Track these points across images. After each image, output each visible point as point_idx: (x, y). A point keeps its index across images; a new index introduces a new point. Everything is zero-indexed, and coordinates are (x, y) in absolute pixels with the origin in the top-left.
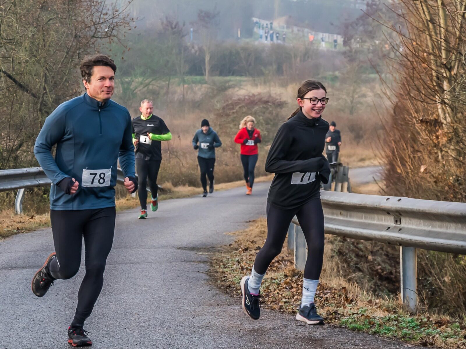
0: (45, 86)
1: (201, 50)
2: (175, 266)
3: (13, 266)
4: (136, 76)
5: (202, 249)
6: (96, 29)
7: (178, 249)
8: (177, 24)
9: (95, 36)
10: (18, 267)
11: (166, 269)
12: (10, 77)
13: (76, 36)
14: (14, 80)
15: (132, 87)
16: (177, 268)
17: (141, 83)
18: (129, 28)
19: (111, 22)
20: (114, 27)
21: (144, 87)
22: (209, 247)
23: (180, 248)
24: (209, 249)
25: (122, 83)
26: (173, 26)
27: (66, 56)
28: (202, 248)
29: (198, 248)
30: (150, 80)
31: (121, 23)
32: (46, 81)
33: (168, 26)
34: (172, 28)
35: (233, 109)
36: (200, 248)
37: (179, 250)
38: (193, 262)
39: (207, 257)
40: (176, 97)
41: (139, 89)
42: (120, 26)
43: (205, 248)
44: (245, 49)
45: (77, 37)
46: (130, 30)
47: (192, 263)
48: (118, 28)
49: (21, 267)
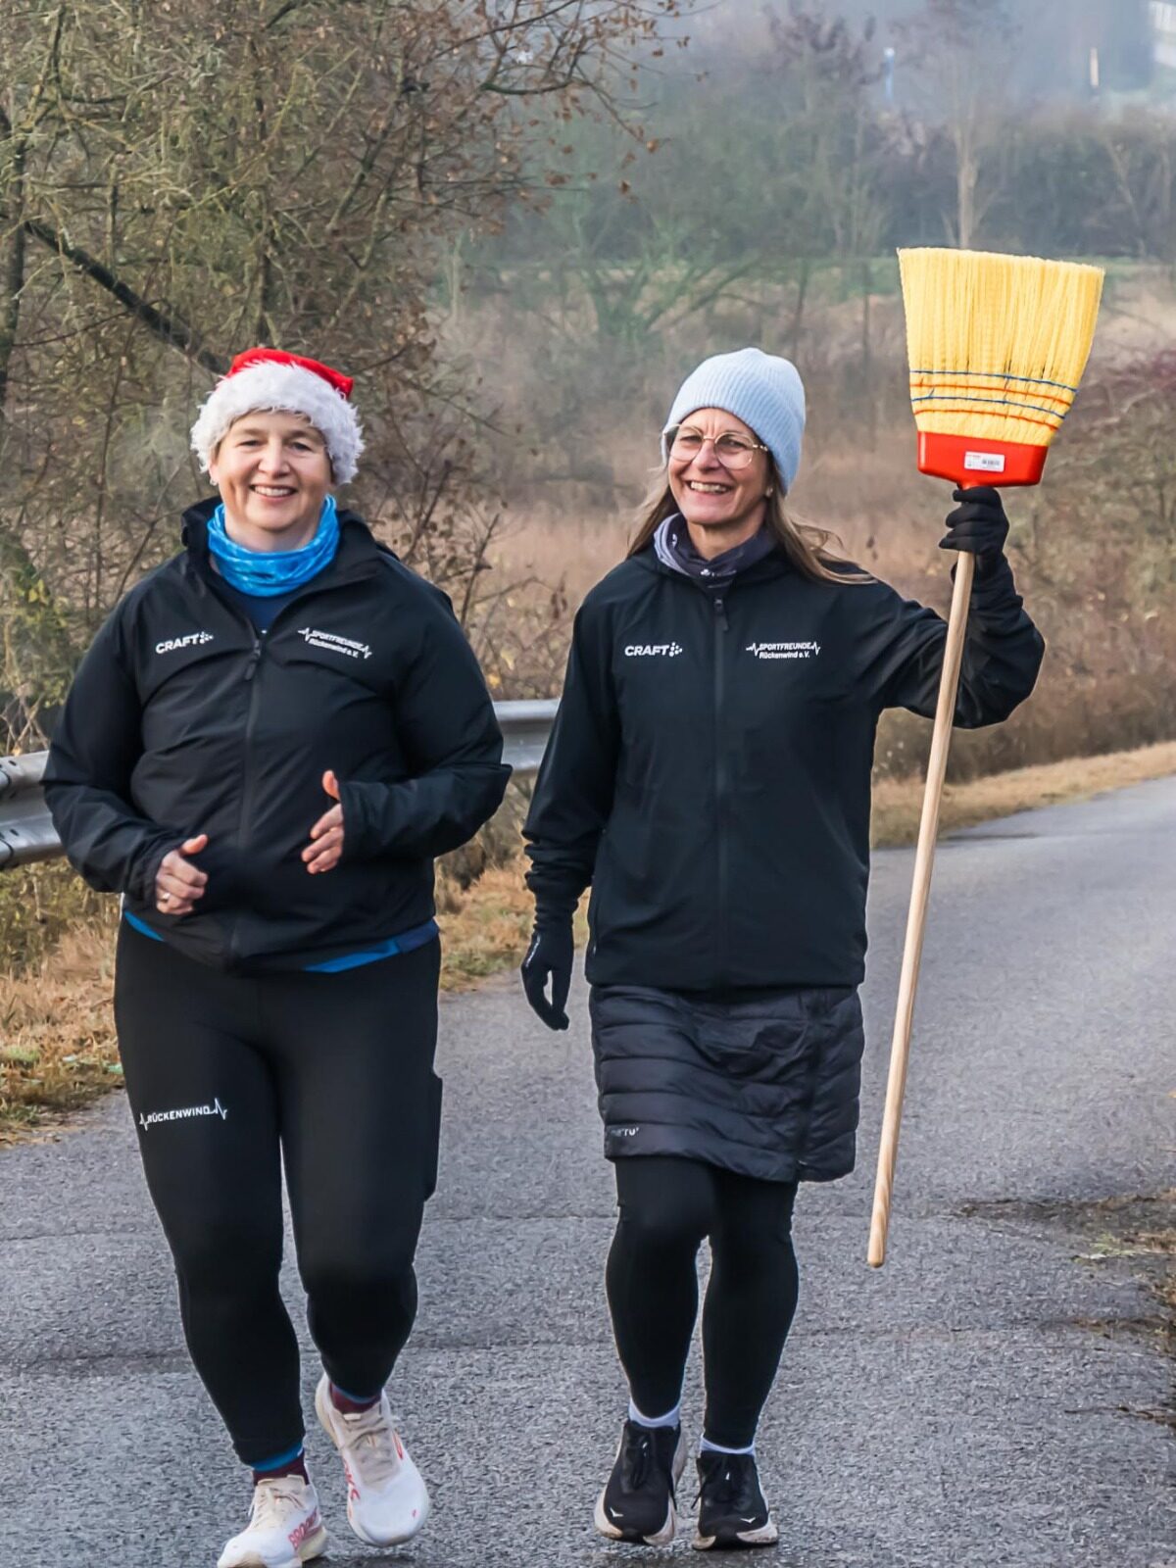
0: (262, 319)
1: (937, 140)
2: (984, 1363)
3: (99, 1345)
4: (656, 256)
5: (1089, 1213)
6: (502, 50)
7: (969, 1213)
8: (839, 27)
9: (496, 83)
10: (125, 1357)
11: (938, 1381)
12: (101, 275)
13: (408, 86)
14: (122, 292)
15: (639, 307)
16: (1002, 1382)
17: (682, 290)
18: (653, 46)
19: (571, 19)
20: (584, 40)
21: (693, 309)
22: (1125, 1197)
23: (972, 1209)
24: (1124, 1208)
25: (599, 291)
26: (823, 38)
27: (362, 177)
28: (1094, 1206)
29: (1068, 1204)
30: (717, 274)
31: (617, 21)
32: (268, 298)
33: (798, 37)
34: (816, 46)
35: (1106, 411)
36: (1082, 1207)
37: (977, 1230)
38: (1075, 1322)
39: (1142, 1288)
40: (834, 352)
41: (672, 313)
42: (615, 35)
43: (1104, 1207)
44: (1131, 140)
45: (413, 89)
46: (659, 53)
47: (1074, 1337)
48: (602, 44)
49: (135, 1355)
